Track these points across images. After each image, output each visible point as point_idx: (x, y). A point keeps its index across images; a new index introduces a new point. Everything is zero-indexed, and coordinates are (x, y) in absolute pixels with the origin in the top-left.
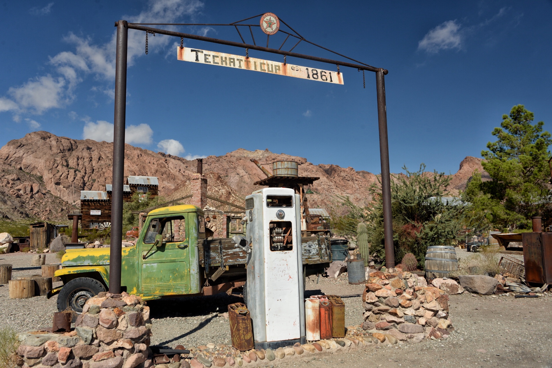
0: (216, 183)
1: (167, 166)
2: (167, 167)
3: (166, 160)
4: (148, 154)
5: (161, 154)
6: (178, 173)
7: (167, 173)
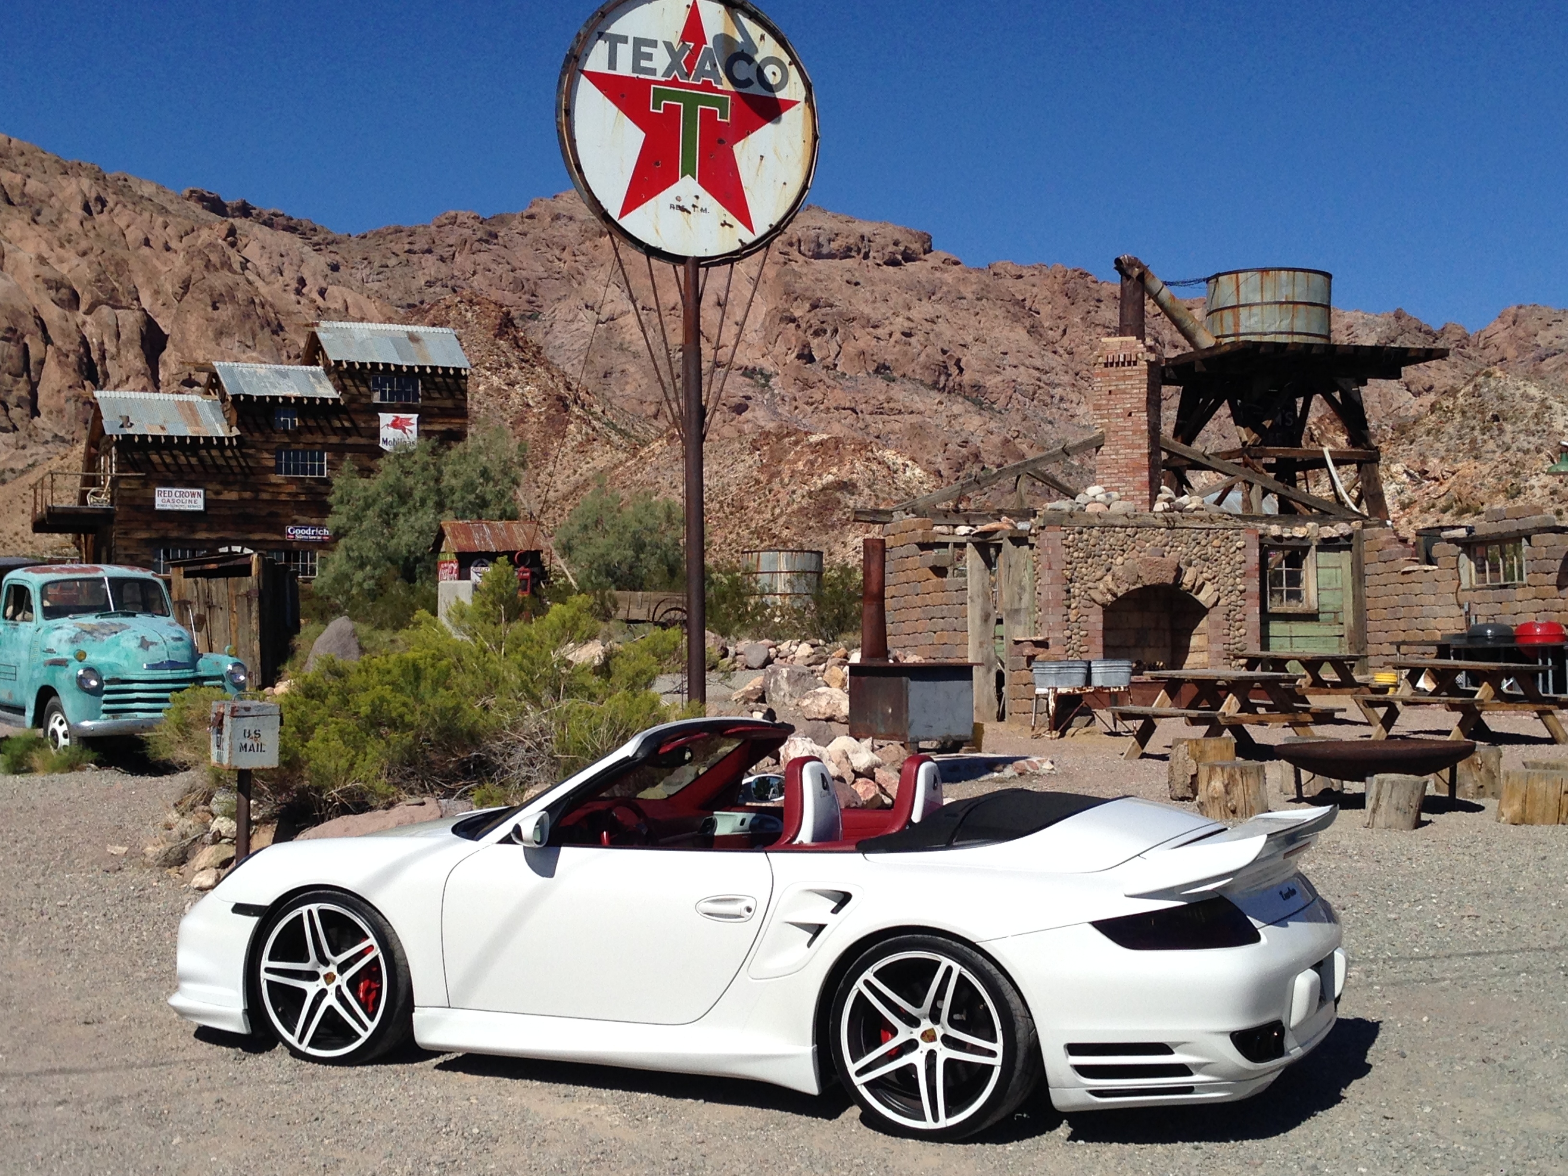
0: (490, 353)
1: (236, 260)
2: (237, 266)
3: (232, 232)
4: (139, 200)
5: (201, 198)
6: (293, 297)
7: (240, 295)
